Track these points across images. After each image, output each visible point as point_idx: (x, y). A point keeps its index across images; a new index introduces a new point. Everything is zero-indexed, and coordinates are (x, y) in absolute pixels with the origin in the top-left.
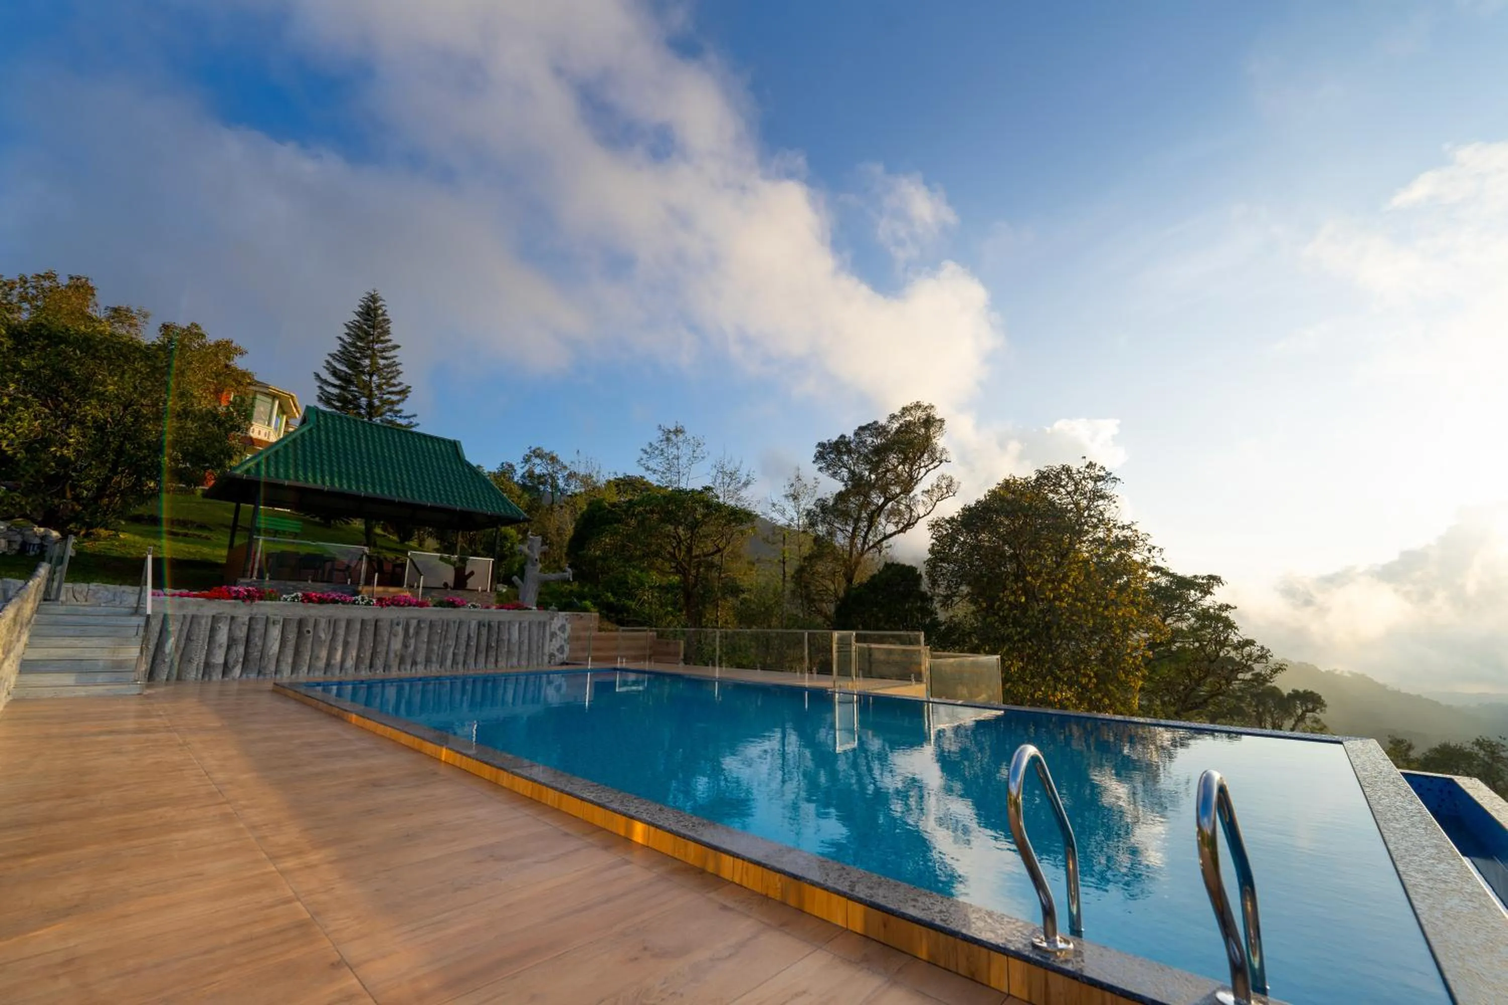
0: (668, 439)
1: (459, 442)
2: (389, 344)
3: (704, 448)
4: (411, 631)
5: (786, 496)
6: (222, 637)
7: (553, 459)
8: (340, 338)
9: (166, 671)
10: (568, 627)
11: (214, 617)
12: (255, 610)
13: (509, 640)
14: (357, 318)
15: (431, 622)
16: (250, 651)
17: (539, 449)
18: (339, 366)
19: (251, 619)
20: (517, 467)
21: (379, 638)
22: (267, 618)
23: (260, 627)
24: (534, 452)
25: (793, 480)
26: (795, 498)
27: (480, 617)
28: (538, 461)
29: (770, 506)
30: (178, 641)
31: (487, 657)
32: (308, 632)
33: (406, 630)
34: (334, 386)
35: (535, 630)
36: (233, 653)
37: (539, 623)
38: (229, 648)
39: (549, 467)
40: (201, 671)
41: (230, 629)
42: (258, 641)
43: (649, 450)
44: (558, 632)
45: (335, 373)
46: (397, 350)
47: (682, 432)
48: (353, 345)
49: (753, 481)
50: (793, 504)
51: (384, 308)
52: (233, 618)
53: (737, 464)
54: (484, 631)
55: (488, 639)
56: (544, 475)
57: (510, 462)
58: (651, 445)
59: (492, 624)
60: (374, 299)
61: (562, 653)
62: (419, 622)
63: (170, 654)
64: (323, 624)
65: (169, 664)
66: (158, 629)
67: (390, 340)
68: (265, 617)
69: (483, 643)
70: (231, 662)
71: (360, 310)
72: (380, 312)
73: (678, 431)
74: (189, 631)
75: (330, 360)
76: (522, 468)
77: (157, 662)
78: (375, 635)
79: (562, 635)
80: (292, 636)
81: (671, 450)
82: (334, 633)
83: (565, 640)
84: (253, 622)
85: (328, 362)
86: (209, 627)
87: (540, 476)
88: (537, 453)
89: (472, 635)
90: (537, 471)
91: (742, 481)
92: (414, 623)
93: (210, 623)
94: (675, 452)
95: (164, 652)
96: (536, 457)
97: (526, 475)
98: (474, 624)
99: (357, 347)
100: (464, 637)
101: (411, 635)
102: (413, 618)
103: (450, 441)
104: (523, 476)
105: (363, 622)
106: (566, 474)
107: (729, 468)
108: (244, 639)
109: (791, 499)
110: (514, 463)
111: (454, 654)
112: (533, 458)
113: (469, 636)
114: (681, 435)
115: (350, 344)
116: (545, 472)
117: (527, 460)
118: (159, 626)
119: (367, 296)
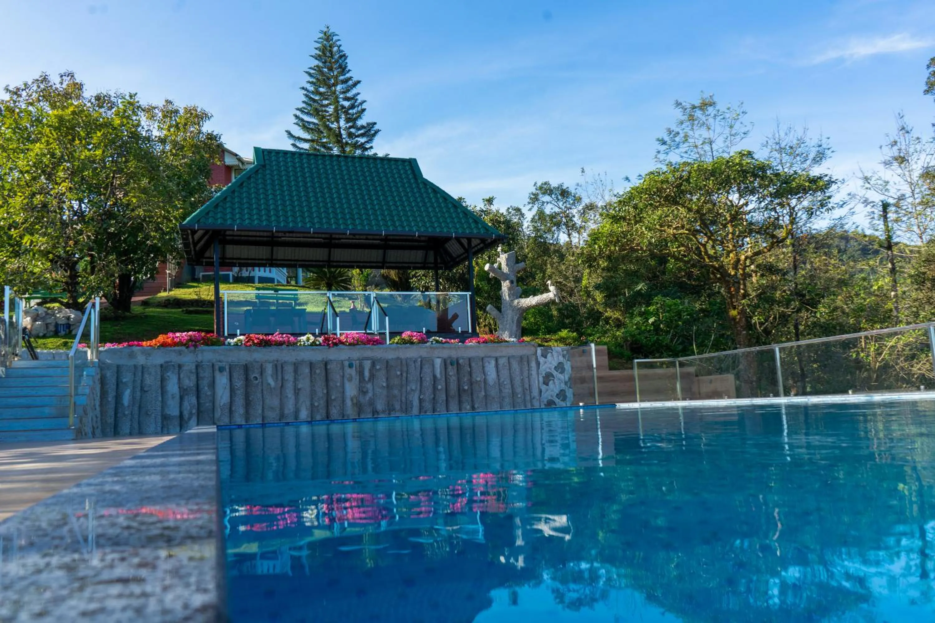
0: (692, 118)
1: (415, 160)
2: (350, 83)
3: (745, 119)
4: (367, 374)
5: (887, 164)
6: (173, 387)
7: (564, 193)
8: (303, 88)
9: (128, 424)
10: (568, 366)
11: (161, 366)
12: (200, 358)
13: (485, 381)
14: (316, 62)
15: (387, 362)
16: (202, 401)
17: (545, 183)
18: (306, 118)
19: (197, 367)
20: (524, 210)
21: (331, 384)
22: (213, 365)
23: (206, 374)
24: (541, 188)
25: (894, 134)
26: (902, 160)
27: (445, 353)
28: (547, 198)
29: (861, 182)
30: (133, 392)
31: (460, 402)
32: (256, 378)
33: (361, 373)
34: (306, 141)
35: (515, 365)
36: (186, 404)
37: (521, 358)
38: (181, 398)
39: (561, 204)
40: (159, 424)
41: (179, 379)
42: (206, 389)
43: (667, 139)
44: (555, 373)
45: (305, 126)
46: (358, 86)
47: (712, 104)
48: (317, 92)
49: (828, 152)
50: (899, 171)
51: (338, 43)
52: (180, 366)
53: (800, 134)
54: (452, 371)
55: (459, 380)
56: (557, 214)
57: (516, 205)
58: (670, 132)
59: (461, 361)
60: (328, 37)
61: (564, 399)
62: (373, 364)
63: (129, 406)
64: (269, 370)
65: (129, 417)
66: (114, 381)
67: (350, 78)
68: (211, 365)
69: (453, 387)
70: (186, 414)
71: (318, 52)
72: (335, 49)
73: (705, 105)
74: (142, 380)
75: (298, 113)
76: (530, 210)
77: (119, 415)
78: (327, 380)
79: (561, 376)
80: (239, 383)
81: (697, 133)
82: (283, 379)
83: (566, 383)
84: (200, 370)
85: (296, 117)
86: (159, 377)
87: (552, 216)
88: (546, 189)
89: (438, 375)
90: (548, 210)
91: (811, 156)
92: (367, 365)
93: (159, 373)
94: (705, 134)
95: (123, 404)
96: (544, 194)
97: (537, 218)
98: (438, 362)
99: (321, 94)
100: (428, 379)
101: (367, 379)
102: (367, 359)
103: (403, 161)
104: (533, 220)
105: (311, 365)
106: (580, 208)
107: (790, 140)
108: (194, 389)
109: (896, 164)
110: (521, 207)
111: (421, 400)
112: (541, 196)
113: (435, 377)
114: (710, 109)
115: (313, 93)
116: (557, 210)
117: (534, 199)
118: (115, 377)
119: (322, 35)
